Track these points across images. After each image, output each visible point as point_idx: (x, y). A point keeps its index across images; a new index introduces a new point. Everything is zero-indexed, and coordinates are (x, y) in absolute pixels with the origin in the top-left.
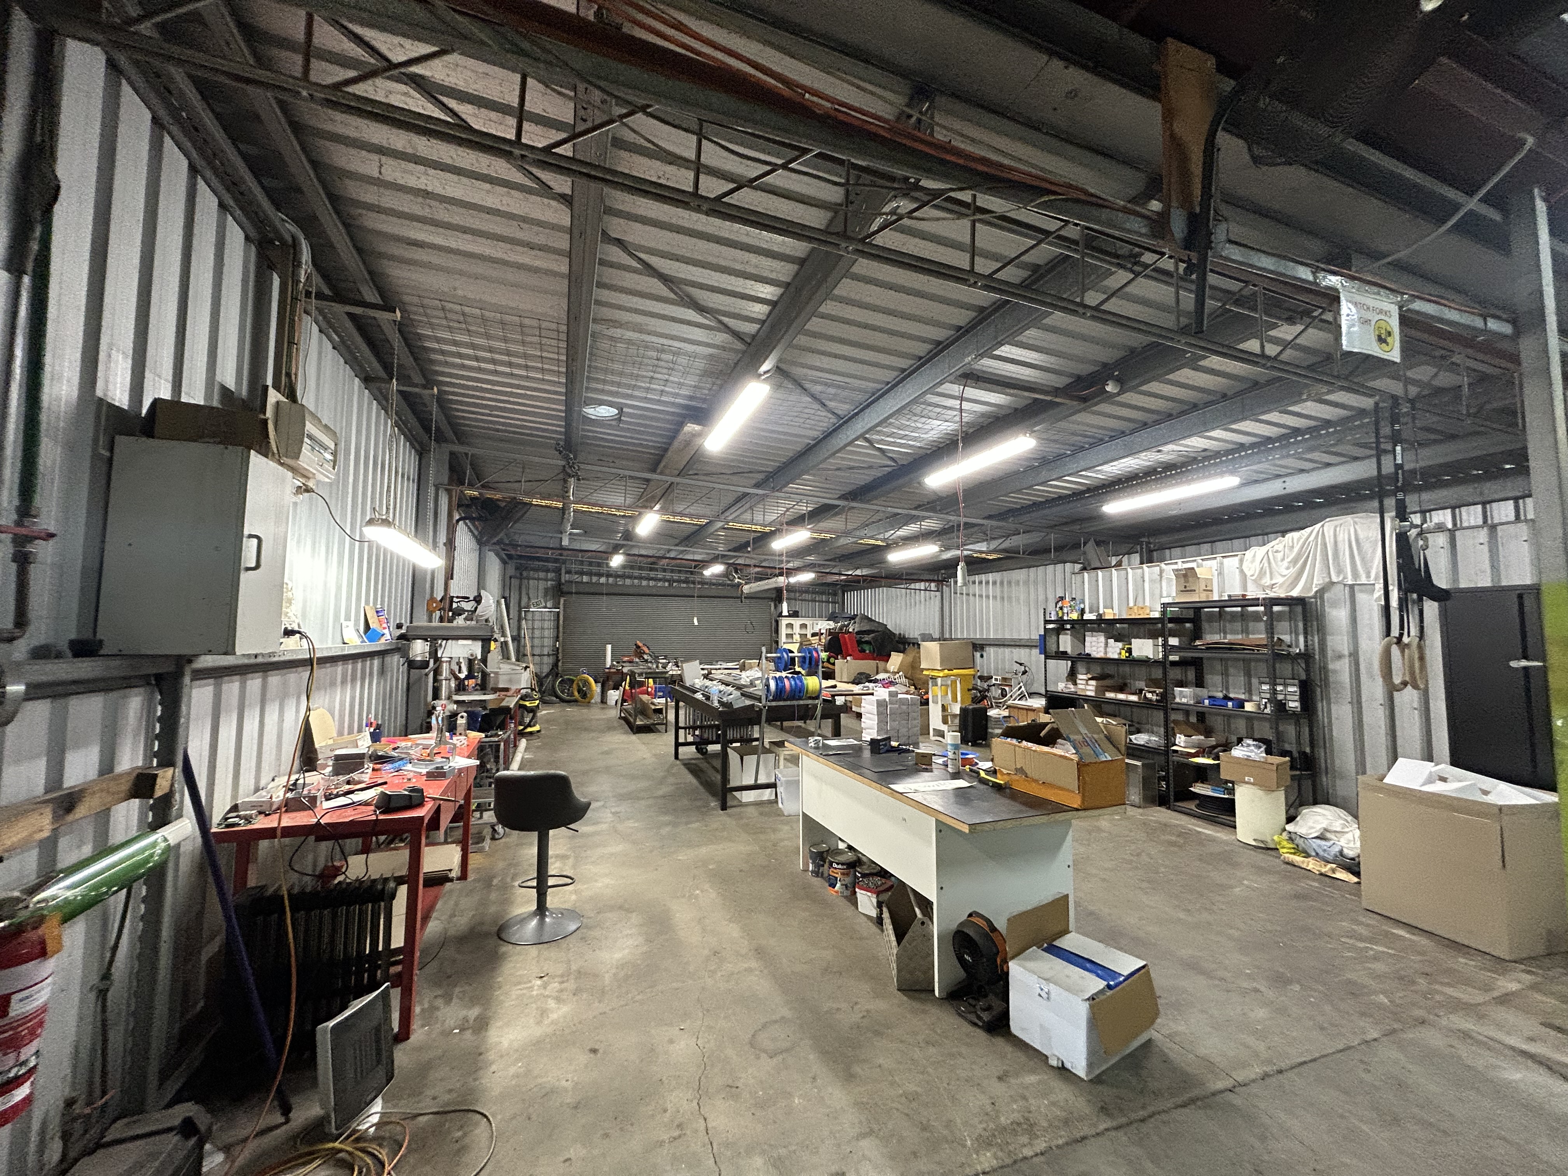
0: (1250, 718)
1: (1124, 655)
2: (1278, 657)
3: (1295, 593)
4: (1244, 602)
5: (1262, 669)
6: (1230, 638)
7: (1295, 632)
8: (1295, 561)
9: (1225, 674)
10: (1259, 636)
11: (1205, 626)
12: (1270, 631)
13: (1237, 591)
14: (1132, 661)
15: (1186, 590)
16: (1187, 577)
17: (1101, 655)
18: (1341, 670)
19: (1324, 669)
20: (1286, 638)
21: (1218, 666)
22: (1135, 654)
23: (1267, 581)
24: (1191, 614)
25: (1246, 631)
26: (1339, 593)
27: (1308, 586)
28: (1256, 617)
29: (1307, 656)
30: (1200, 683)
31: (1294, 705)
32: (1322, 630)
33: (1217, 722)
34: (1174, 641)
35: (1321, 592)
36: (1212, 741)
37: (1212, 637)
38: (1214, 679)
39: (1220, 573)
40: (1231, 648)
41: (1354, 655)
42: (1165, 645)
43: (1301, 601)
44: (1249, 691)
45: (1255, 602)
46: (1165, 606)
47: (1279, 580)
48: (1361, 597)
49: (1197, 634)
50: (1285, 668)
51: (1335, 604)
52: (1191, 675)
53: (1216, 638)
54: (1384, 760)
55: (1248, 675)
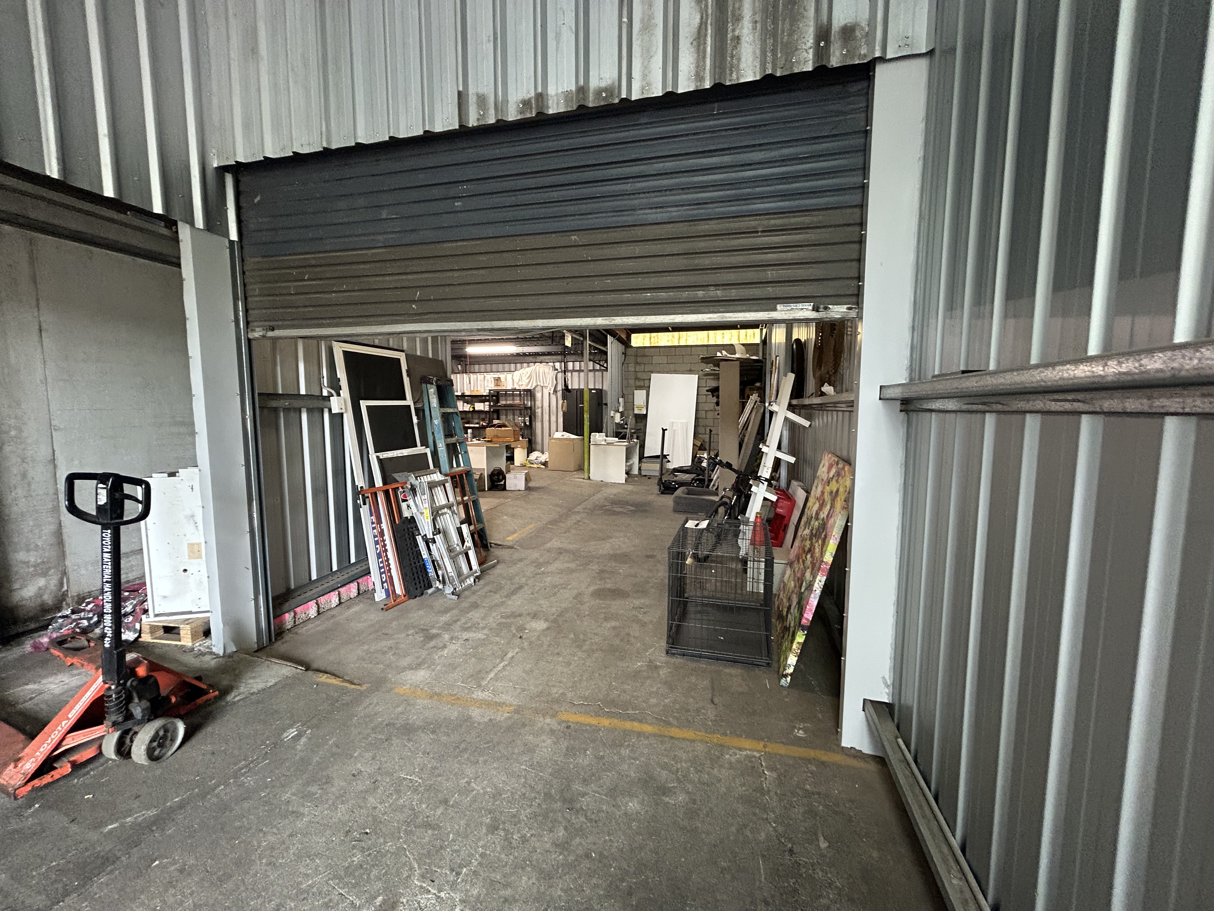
1: (471, 409)
2: (524, 408)
4: (514, 390)
6: (508, 402)
7: (527, 400)
8: (528, 377)
9: (506, 415)
11: (502, 398)
12: (521, 400)
13: (512, 387)
14: (474, 411)
15: (497, 385)
16: (498, 380)
17: (463, 410)
18: (539, 411)
19: (535, 411)
20: (525, 402)
21: (506, 412)
22: (476, 409)
23: (520, 383)
24: (497, 394)
26: (539, 388)
27: (531, 386)
28: (517, 395)
31: (527, 423)
34: (491, 404)
35: (535, 388)
37: (502, 402)
38: (503, 417)
39: (506, 379)
40: (511, 406)
41: (542, 407)
42: (489, 405)
43: (530, 390)
45: (517, 390)
46: (491, 390)
47: (524, 383)
48: (544, 390)
49: (498, 401)
51: (538, 392)
52: (495, 416)
53: (504, 402)
54: (548, 432)
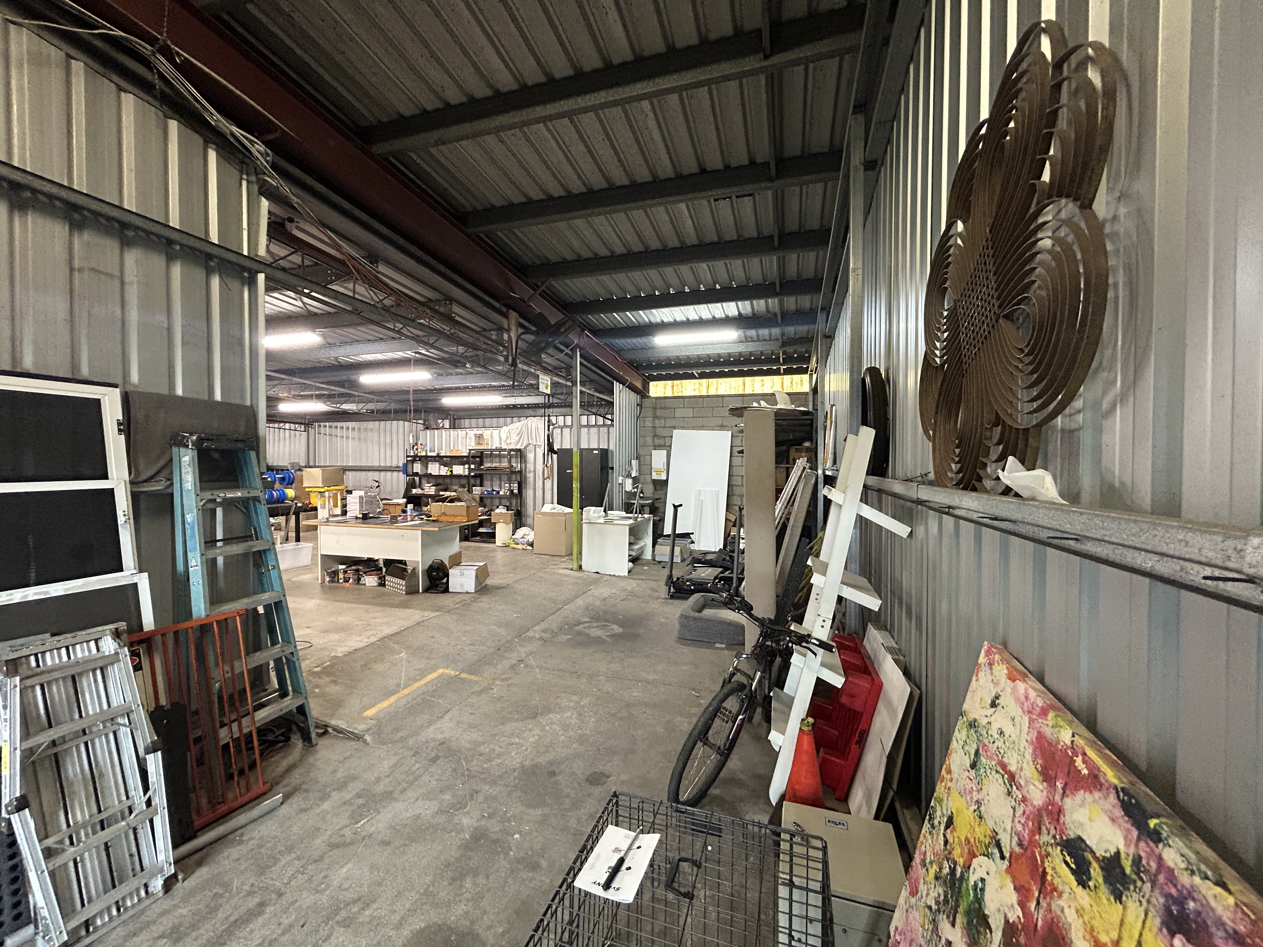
0: (501, 498)
1: (449, 473)
2: (513, 472)
3: (518, 447)
4: (501, 450)
5: (505, 478)
6: (494, 465)
7: (517, 462)
8: (518, 434)
10: (505, 464)
11: (485, 460)
12: (510, 462)
13: (498, 446)
14: (452, 476)
15: (479, 444)
16: (479, 437)
17: (437, 474)
18: (530, 476)
19: (526, 476)
20: (514, 465)
21: (489, 477)
22: (455, 473)
23: (509, 441)
24: (479, 454)
25: (500, 462)
26: (531, 448)
27: (522, 445)
28: (504, 456)
29: (520, 472)
30: (481, 485)
31: (516, 491)
32: (525, 462)
33: (487, 502)
34: (472, 466)
35: (526, 447)
36: (486, 510)
39: (492, 437)
40: (495, 469)
41: (535, 471)
42: (469, 468)
43: (520, 450)
44: (500, 487)
45: (505, 450)
46: (470, 450)
47: (513, 441)
48: (537, 449)
49: (481, 463)
50: (514, 476)
51: (530, 452)
52: (478, 482)
53: (489, 465)
54: (541, 504)
55: (500, 480)
